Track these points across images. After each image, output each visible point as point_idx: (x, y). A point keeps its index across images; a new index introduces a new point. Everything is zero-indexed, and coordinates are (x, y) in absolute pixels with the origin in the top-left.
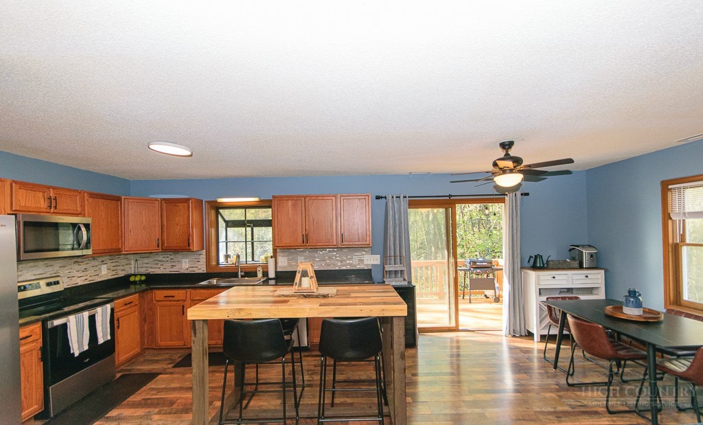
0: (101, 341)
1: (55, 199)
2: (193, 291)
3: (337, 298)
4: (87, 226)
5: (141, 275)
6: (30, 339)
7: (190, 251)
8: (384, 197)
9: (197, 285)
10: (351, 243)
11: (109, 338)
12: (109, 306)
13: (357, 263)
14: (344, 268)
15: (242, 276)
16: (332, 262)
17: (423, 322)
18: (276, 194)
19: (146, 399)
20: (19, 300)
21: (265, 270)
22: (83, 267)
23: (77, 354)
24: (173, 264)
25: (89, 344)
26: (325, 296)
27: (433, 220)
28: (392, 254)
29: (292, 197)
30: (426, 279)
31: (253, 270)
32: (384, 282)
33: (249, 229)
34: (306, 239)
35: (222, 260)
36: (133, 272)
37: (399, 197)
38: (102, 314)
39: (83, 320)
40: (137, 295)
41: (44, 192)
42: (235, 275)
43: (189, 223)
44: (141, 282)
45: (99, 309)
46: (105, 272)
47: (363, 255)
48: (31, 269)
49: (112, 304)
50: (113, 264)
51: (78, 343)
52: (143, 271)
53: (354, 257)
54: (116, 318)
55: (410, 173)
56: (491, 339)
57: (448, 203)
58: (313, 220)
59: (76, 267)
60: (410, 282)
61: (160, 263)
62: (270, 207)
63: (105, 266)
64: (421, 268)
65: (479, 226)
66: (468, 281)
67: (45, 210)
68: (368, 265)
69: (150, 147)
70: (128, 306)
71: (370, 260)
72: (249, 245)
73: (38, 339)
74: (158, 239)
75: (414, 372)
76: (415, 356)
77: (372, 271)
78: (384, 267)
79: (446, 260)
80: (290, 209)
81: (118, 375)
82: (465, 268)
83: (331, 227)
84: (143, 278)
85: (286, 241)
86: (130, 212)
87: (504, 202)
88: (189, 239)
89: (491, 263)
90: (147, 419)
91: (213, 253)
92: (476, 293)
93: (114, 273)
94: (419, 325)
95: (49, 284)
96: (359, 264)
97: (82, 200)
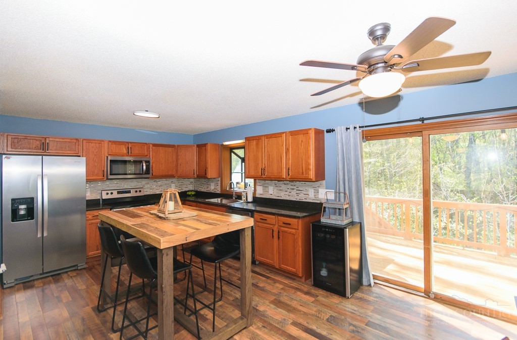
1: (131, 148)
4: (149, 161)
7: (207, 178)
8: (334, 131)
10: (296, 177)
15: (235, 198)
22: (160, 184)
24: (207, 186)
29: (255, 137)
34: (263, 171)
41: (125, 145)
43: (206, 160)
44: (193, 195)
46: (173, 188)
50: (180, 184)
52: (196, 189)
59: (156, 184)
61: (203, 185)
63: (174, 184)
67: (126, 155)
80: (255, 147)
83: (282, 161)
84: (193, 193)
85: (252, 173)
88: (206, 170)
93: (180, 189)
95: (119, 193)
97: (148, 149)
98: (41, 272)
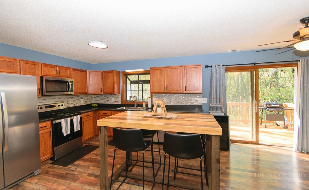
0: (75, 130)
1: (59, 71)
2: (114, 112)
3: (177, 120)
4: (72, 82)
5: (96, 104)
6: (46, 128)
7: (114, 94)
8: (210, 66)
9: (116, 109)
10: (190, 91)
11: (79, 129)
12: (79, 116)
13: (194, 102)
14: (187, 104)
15: (136, 106)
16: (180, 101)
17: (234, 136)
18: (151, 67)
19: (90, 158)
20: (39, 113)
21: (147, 104)
22: (73, 99)
23: (65, 136)
24: (108, 100)
25: (70, 131)
26: (169, 119)
27: (241, 82)
28: (215, 97)
29: (159, 68)
30: (236, 112)
31: (141, 104)
32: (209, 113)
33: (140, 85)
34: (166, 88)
35: (128, 99)
36: (93, 103)
37: (220, 66)
38: (76, 119)
39: (68, 121)
40: (92, 112)
41: (54, 68)
42: (133, 106)
43: (113, 81)
44: (96, 107)
45: (75, 117)
46: (82, 102)
47: (197, 98)
48: (53, 99)
49: (81, 115)
50: (85, 99)
51: (66, 130)
52: (97, 102)
53: (192, 99)
54: (83, 122)
55: (227, 52)
56: (284, 153)
57: (253, 68)
58: (170, 79)
59: (70, 99)
60: (226, 114)
61: (103, 99)
62: (149, 74)
63: (82, 99)
64: (233, 107)
65: (271, 85)
66: (264, 115)
67: (55, 76)
68: (200, 103)
69: (89, 44)
70: (88, 117)
71: (202, 101)
72: (141, 92)
73: (50, 128)
74: (101, 89)
75: (227, 166)
76: (228, 156)
77: (203, 106)
78: (209, 105)
79: (250, 103)
80: (158, 74)
81: (84, 145)
82: (263, 108)
83: (180, 83)
85: (156, 90)
86: (90, 77)
87: (297, 66)
88: (113, 89)
89: (282, 105)
90: (88, 168)
91: (124, 96)
92: (270, 123)
93: (86, 102)
94: (231, 138)
96: (195, 103)
97: (70, 72)
98: (4, 187)
